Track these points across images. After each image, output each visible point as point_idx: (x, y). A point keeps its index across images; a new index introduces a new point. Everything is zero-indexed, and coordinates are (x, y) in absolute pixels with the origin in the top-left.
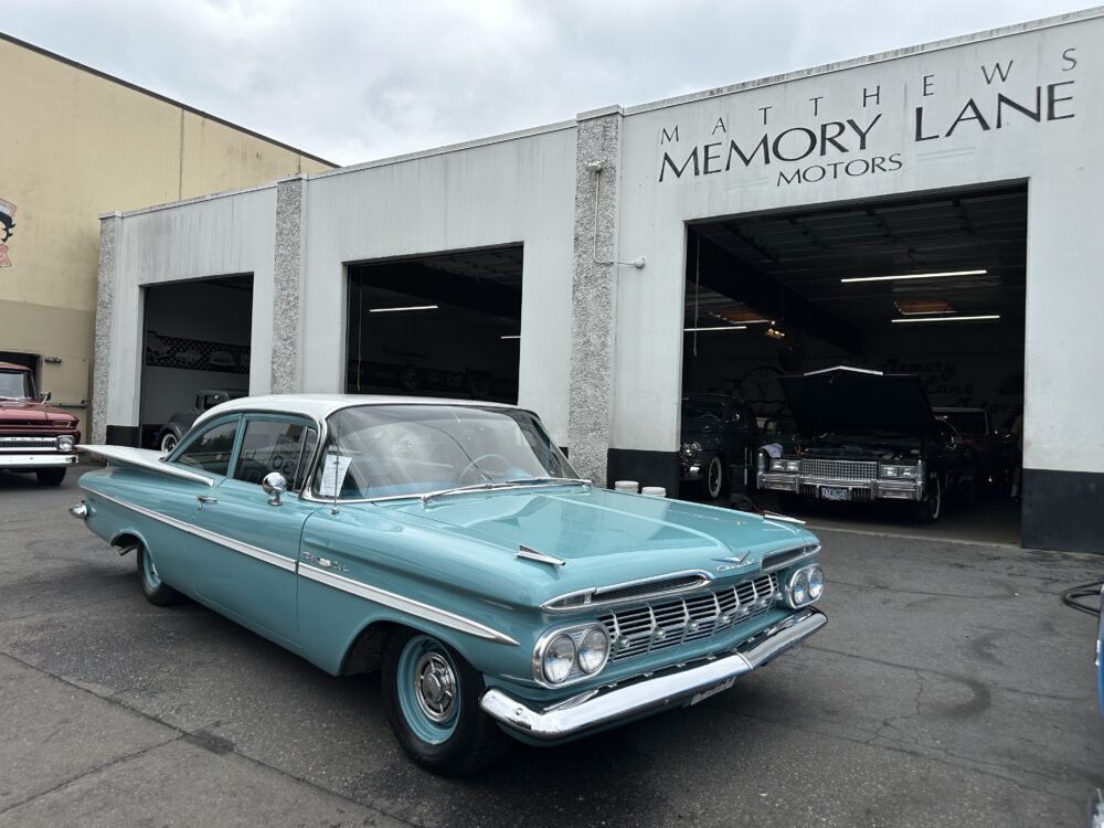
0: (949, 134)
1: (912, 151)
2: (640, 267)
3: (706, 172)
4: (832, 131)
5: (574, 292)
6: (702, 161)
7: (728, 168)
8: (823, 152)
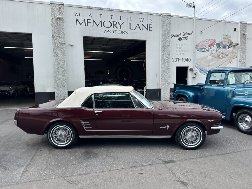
0: (135, 29)
1: (129, 31)
2: (72, 46)
3: (88, 26)
4: (115, 23)
5: (53, 50)
6: (86, 22)
7: (93, 26)
8: (113, 27)
